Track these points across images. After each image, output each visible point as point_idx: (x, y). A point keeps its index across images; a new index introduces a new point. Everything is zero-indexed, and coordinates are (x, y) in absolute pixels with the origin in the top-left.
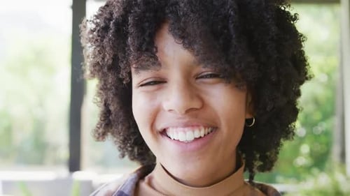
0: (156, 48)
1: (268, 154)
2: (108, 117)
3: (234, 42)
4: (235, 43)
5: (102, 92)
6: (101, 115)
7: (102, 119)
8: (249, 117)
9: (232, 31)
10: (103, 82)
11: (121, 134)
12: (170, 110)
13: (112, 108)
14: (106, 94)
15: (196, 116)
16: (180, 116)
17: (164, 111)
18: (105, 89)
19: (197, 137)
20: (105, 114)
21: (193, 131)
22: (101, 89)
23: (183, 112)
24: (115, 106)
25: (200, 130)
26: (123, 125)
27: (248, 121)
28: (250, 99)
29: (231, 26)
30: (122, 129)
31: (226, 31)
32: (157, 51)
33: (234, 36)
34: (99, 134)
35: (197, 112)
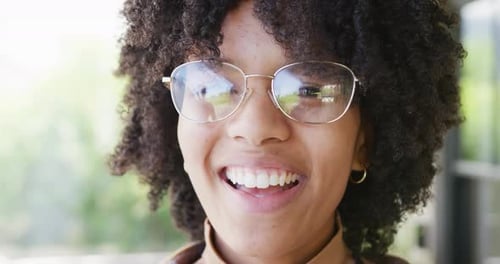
0: (222, 37)
1: (381, 231)
2: (135, 138)
3: (360, 44)
4: (362, 46)
5: (133, 96)
6: (125, 134)
7: (127, 140)
8: (357, 167)
9: (358, 26)
10: (136, 82)
11: (151, 168)
12: (237, 137)
13: (145, 124)
14: (139, 101)
15: (277, 153)
16: (253, 148)
17: (228, 137)
18: (139, 93)
19: (274, 184)
20: (132, 132)
21: (269, 175)
22: (132, 92)
23: (258, 142)
24: (151, 122)
25: (279, 175)
26: (156, 154)
27: (355, 175)
28: (362, 141)
29: (357, 19)
30: (153, 161)
31: (348, 27)
32: (221, 43)
33: (361, 35)
34: (116, 163)
35: (279, 145)
